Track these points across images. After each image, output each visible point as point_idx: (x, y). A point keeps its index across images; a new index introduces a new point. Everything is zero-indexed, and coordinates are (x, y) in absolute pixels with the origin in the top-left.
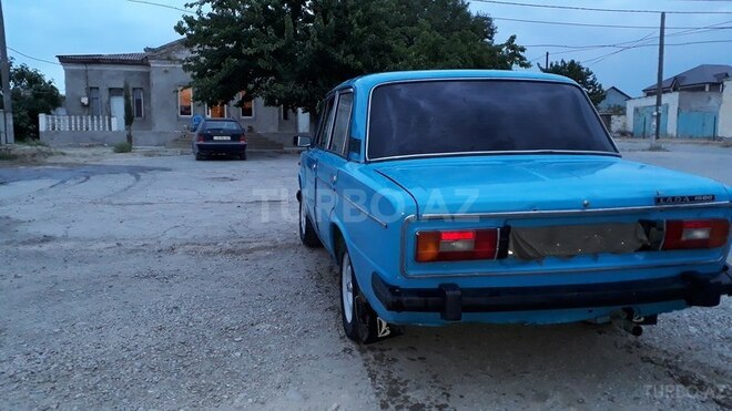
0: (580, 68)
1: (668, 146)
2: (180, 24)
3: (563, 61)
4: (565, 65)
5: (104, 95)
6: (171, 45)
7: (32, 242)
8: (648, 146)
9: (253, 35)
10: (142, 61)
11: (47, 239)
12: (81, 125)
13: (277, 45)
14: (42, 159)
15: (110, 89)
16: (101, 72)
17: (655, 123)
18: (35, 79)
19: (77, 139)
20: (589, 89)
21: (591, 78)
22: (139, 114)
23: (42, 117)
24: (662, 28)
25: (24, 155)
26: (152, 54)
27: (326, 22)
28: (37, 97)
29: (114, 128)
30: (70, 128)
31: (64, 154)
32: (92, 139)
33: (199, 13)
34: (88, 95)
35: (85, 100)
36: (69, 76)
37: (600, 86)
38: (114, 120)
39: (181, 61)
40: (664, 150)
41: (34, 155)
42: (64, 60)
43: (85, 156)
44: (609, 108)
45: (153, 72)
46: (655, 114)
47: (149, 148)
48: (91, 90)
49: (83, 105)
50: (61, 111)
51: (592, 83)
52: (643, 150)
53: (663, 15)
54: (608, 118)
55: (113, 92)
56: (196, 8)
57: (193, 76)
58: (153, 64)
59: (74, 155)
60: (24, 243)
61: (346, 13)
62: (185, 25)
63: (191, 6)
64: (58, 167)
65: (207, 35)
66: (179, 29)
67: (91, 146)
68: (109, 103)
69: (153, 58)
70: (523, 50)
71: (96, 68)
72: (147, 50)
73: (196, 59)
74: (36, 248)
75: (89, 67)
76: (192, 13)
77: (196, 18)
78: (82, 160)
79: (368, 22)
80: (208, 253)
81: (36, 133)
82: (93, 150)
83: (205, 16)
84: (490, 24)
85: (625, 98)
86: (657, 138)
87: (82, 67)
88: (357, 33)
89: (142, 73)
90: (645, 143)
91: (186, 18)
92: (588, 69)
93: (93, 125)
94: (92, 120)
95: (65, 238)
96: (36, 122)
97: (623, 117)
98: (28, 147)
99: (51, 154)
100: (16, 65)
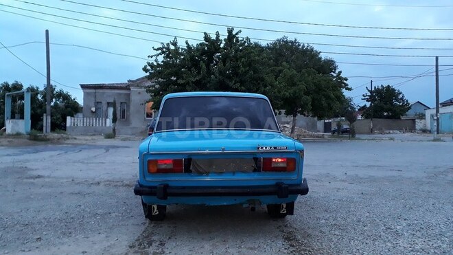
0: (394, 90)
1: (445, 138)
2: (146, 67)
3: (382, 85)
4: (384, 88)
5: (105, 106)
6: (143, 78)
7: (31, 178)
8: (432, 138)
9: (184, 73)
10: (126, 87)
11: (39, 177)
12: (90, 123)
13: (197, 78)
14: (63, 141)
15: (108, 103)
16: (104, 93)
17: (436, 124)
18: (66, 97)
19: (87, 131)
20: (400, 102)
21: (401, 96)
22: (123, 117)
23: (68, 118)
24: (437, 66)
25: (54, 139)
26: (132, 83)
27: (224, 65)
28: (66, 107)
29: (108, 125)
30: (83, 125)
31: (75, 139)
32: (95, 131)
33: (156, 61)
34: (95, 106)
35: (93, 109)
36: (86, 96)
37: (407, 101)
38: (108, 120)
39: (145, 87)
40: (442, 141)
41: (59, 139)
42: (83, 87)
43: (87, 140)
44: (416, 115)
45: (132, 94)
46: (436, 118)
47: (126, 136)
48: (97, 103)
49: (92, 112)
50: (80, 115)
51: (402, 99)
52: (430, 141)
53: (437, 58)
54: (414, 121)
55: (109, 104)
56: (154, 58)
57: (152, 96)
58: (132, 89)
59: (81, 139)
60: (27, 178)
61: (237, 60)
62: (149, 68)
63: (152, 57)
64: (70, 146)
65: (160, 72)
66: (145, 70)
67: (93, 135)
68: (107, 110)
69: (132, 85)
70: (346, 80)
71: (101, 91)
72: (129, 81)
73: (153, 86)
74: (32, 180)
75: (97, 91)
76: (152, 60)
77: (155, 64)
78: (84, 142)
79: (250, 65)
80: (116, 186)
81: (64, 128)
82: (94, 137)
83: (160, 63)
84: (333, 64)
85: (426, 108)
86: (438, 133)
87: (93, 91)
88: (242, 71)
89: (126, 94)
90: (431, 137)
91: (149, 63)
92: (399, 91)
93: (96, 123)
94: (96, 119)
95: (49, 177)
96: (65, 121)
97: (423, 120)
98: (56, 135)
99: (68, 139)
100: (57, 90)
